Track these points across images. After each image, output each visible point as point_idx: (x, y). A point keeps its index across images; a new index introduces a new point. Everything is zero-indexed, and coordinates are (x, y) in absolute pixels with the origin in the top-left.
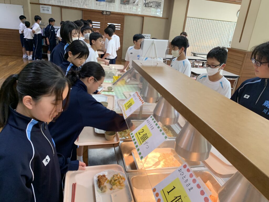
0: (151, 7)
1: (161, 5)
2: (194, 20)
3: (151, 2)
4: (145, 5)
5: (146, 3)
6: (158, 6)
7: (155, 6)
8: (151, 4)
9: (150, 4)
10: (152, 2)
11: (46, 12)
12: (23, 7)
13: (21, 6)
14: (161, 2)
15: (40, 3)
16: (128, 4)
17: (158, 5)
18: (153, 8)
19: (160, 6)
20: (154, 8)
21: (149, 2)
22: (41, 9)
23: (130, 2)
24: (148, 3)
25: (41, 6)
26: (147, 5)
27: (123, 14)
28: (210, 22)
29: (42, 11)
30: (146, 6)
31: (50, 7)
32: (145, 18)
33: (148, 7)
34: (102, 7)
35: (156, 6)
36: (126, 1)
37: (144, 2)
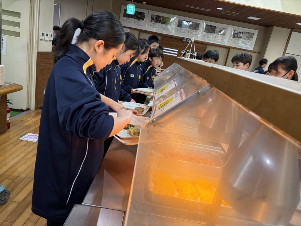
0: (241, 38)
1: (253, 36)
3: (241, 33)
4: (234, 35)
6: (249, 38)
7: (245, 37)
9: (240, 34)
10: (243, 33)
14: (253, 34)
16: (213, 33)
17: (249, 36)
18: (242, 39)
19: (253, 38)
20: (244, 39)
21: (239, 32)
23: (216, 31)
24: (237, 34)
26: (236, 35)
27: (206, 43)
30: (234, 37)
32: (231, 50)
33: (238, 37)
34: (183, 33)
35: (247, 37)
36: (211, 29)
37: (233, 32)
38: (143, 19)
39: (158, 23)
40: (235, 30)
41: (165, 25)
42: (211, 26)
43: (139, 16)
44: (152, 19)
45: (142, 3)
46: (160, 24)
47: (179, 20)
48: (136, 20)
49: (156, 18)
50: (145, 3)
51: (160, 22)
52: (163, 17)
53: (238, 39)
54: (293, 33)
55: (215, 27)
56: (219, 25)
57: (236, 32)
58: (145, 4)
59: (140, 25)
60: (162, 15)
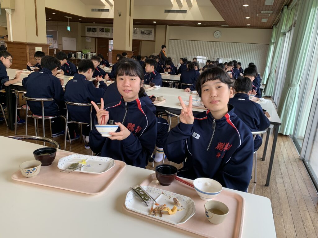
0: (146, 34)
2: (178, 42)
5: (142, 32)
8: (146, 32)
11: (88, 41)
12: (76, 39)
13: (75, 38)
14: (152, 31)
15: (86, 36)
22: (86, 39)
24: (143, 32)
25: (86, 38)
28: (191, 42)
29: (86, 41)
30: (142, 34)
31: (90, 38)
33: (144, 34)
35: (149, 33)
37: (140, 31)
38: (96, 31)
41: (106, 33)
43: (94, 30)
44: (100, 31)
46: (104, 33)
48: (93, 32)
49: (102, 30)
50: (94, 23)
51: (104, 31)
52: (105, 29)
54: (168, 26)
57: (142, 31)
59: (95, 35)
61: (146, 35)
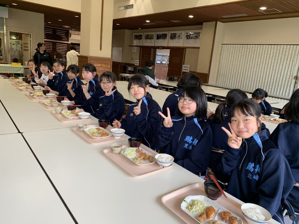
0: (192, 38)
1: (200, 35)
4: (187, 37)
5: (188, 36)
7: (195, 37)
9: (191, 35)
13: (122, 48)
14: (200, 33)
15: (133, 45)
16: (175, 39)
17: (197, 36)
20: (194, 39)
23: (176, 37)
25: (133, 47)
29: (133, 51)
30: (187, 39)
31: (136, 47)
35: (196, 37)
36: (173, 37)
37: (186, 35)
38: (141, 39)
39: (148, 39)
40: (187, 33)
41: (151, 40)
42: (173, 34)
43: (140, 37)
44: (145, 38)
45: (139, 29)
47: (157, 34)
48: (139, 40)
49: (147, 36)
52: (150, 35)
53: (190, 39)
55: (176, 34)
56: (178, 32)
58: (141, 29)
59: (140, 43)
60: (149, 33)
61: (192, 40)
